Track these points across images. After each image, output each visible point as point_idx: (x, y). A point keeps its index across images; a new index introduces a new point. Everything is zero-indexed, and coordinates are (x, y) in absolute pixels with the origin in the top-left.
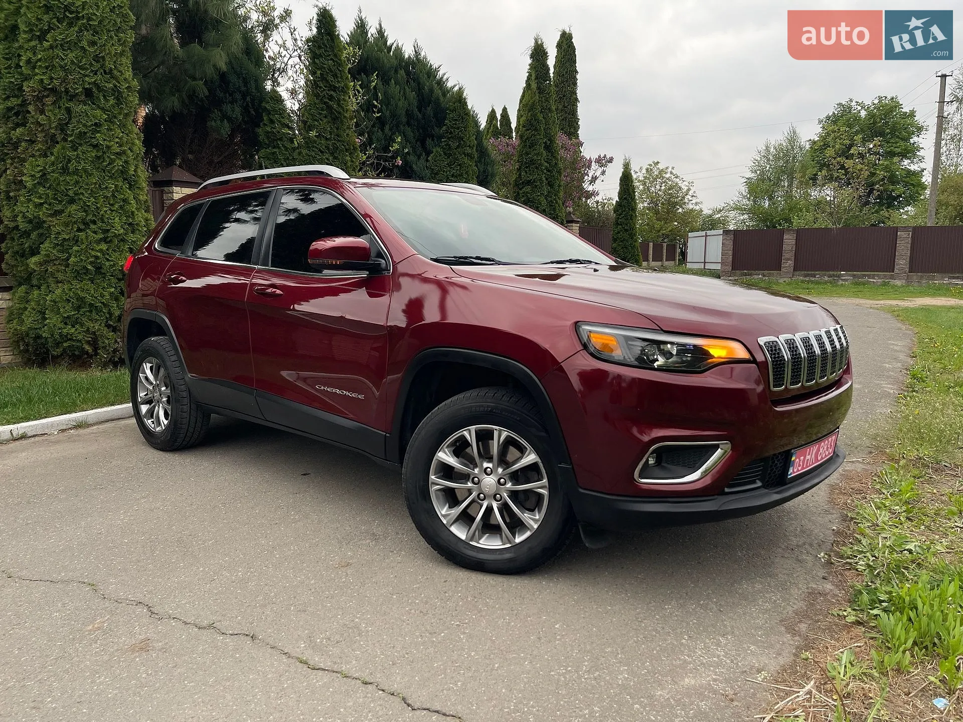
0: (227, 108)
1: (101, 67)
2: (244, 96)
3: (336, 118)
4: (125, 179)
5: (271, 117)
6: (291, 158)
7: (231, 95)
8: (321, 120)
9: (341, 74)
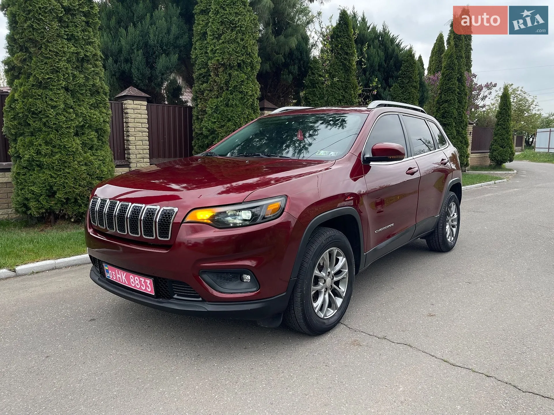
0: (291, 68)
1: (246, 52)
2: (300, 61)
3: (347, 70)
4: (252, 108)
5: (313, 71)
6: (322, 93)
7: (293, 61)
8: (339, 72)
9: (351, 46)
